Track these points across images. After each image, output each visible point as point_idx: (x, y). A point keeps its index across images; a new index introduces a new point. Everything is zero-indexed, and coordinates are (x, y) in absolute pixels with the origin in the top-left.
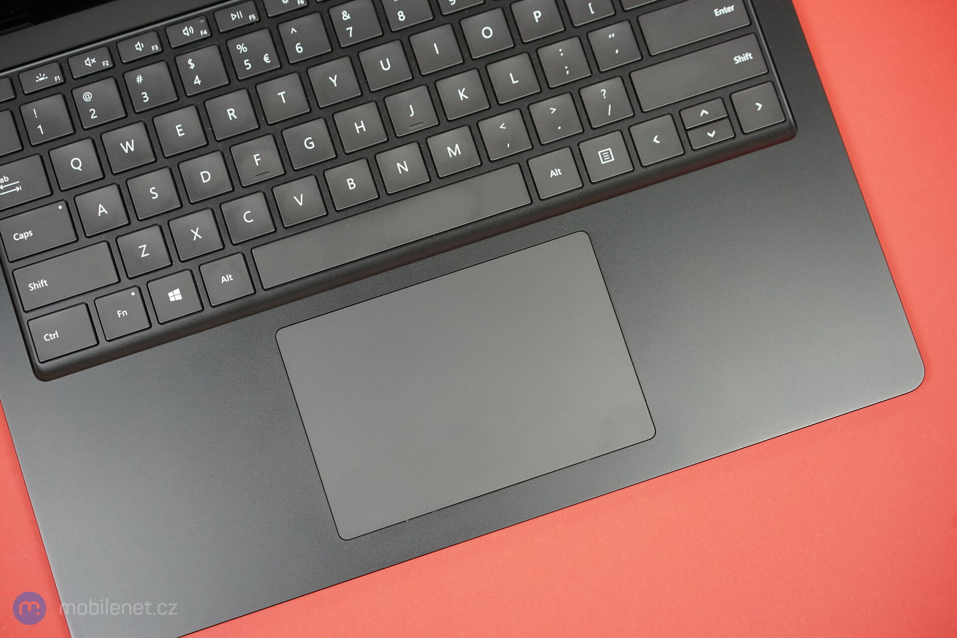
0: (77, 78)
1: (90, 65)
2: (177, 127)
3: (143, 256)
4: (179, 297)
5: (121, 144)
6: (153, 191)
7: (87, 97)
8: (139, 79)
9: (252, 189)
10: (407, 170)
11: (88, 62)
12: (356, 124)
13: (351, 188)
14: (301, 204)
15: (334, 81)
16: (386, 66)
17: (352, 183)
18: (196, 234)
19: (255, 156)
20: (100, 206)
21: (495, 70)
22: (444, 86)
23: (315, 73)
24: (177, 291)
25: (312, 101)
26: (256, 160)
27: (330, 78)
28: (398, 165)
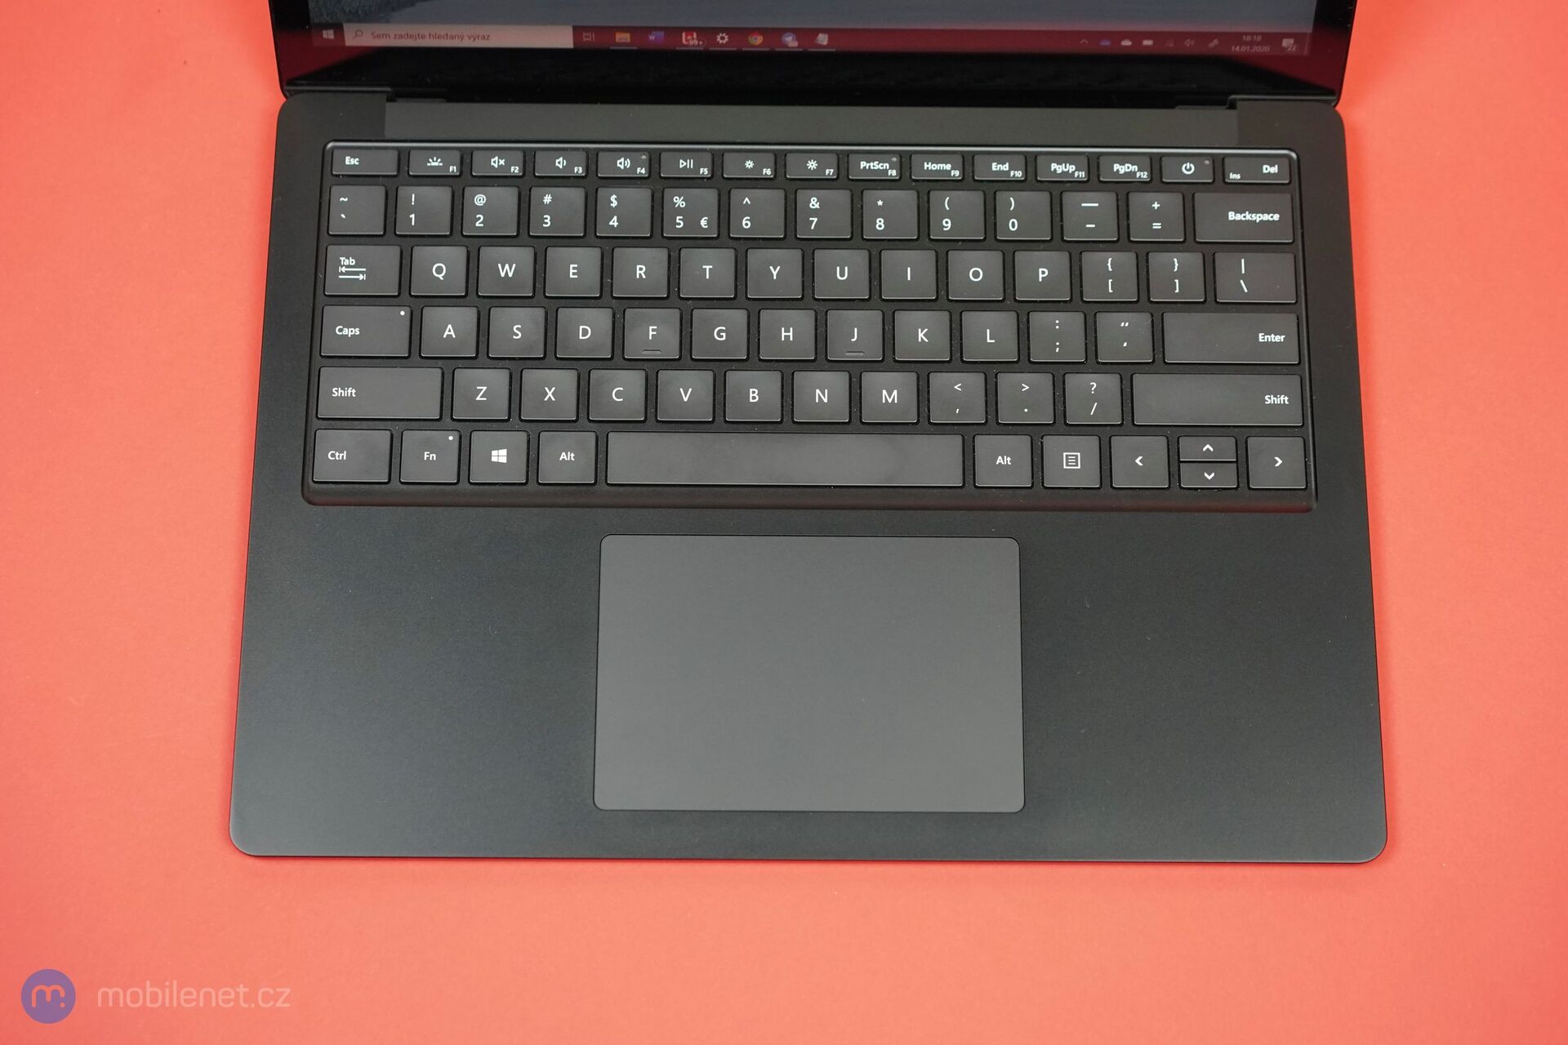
0: (476, 176)
1: (496, 166)
2: (572, 266)
3: (478, 398)
4: (503, 460)
5: (499, 265)
6: (517, 329)
7: (480, 200)
8: (547, 199)
9: (634, 363)
10: (826, 400)
11: (495, 162)
12: (783, 329)
13: (751, 400)
14: (686, 399)
15: (775, 273)
16: (842, 275)
17: (754, 395)
18: (550, 394)
19: (651, 328)
20: (450, 326)
21: (971, 319)
22: (904, 318)
23: (755, 257)
24: (504, 452)
25: (741, 287)
26: (651, 333)
27: (771, 268)
28: (818, 391)
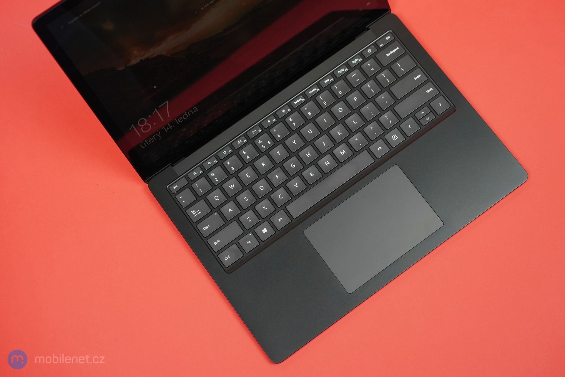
0: (207, 170)
1: (210, 164)
2: (246, 175)
3: (249, 221)
4: (266, 231)
5: (230, 187)
6: (245, 198)
7: (213, 174)
8: (229, 163)
9: (279, 187)
10: (329, 164)
11: (209, 163)
12: (307, 154)
13: (312, 176)
14: (297, 187)
15: (295, 143)
16: (310, 132)
17: (312, 174)
18: (265, 208)
19: (276, 176)
20: (229, 209)
21: (347, 121)
22: (332, 132)
23: (287, 142)
24: (265, 229)
25: (289, 151)
26: (277, 177)
27: (293, 142)
28: (326, 163)
